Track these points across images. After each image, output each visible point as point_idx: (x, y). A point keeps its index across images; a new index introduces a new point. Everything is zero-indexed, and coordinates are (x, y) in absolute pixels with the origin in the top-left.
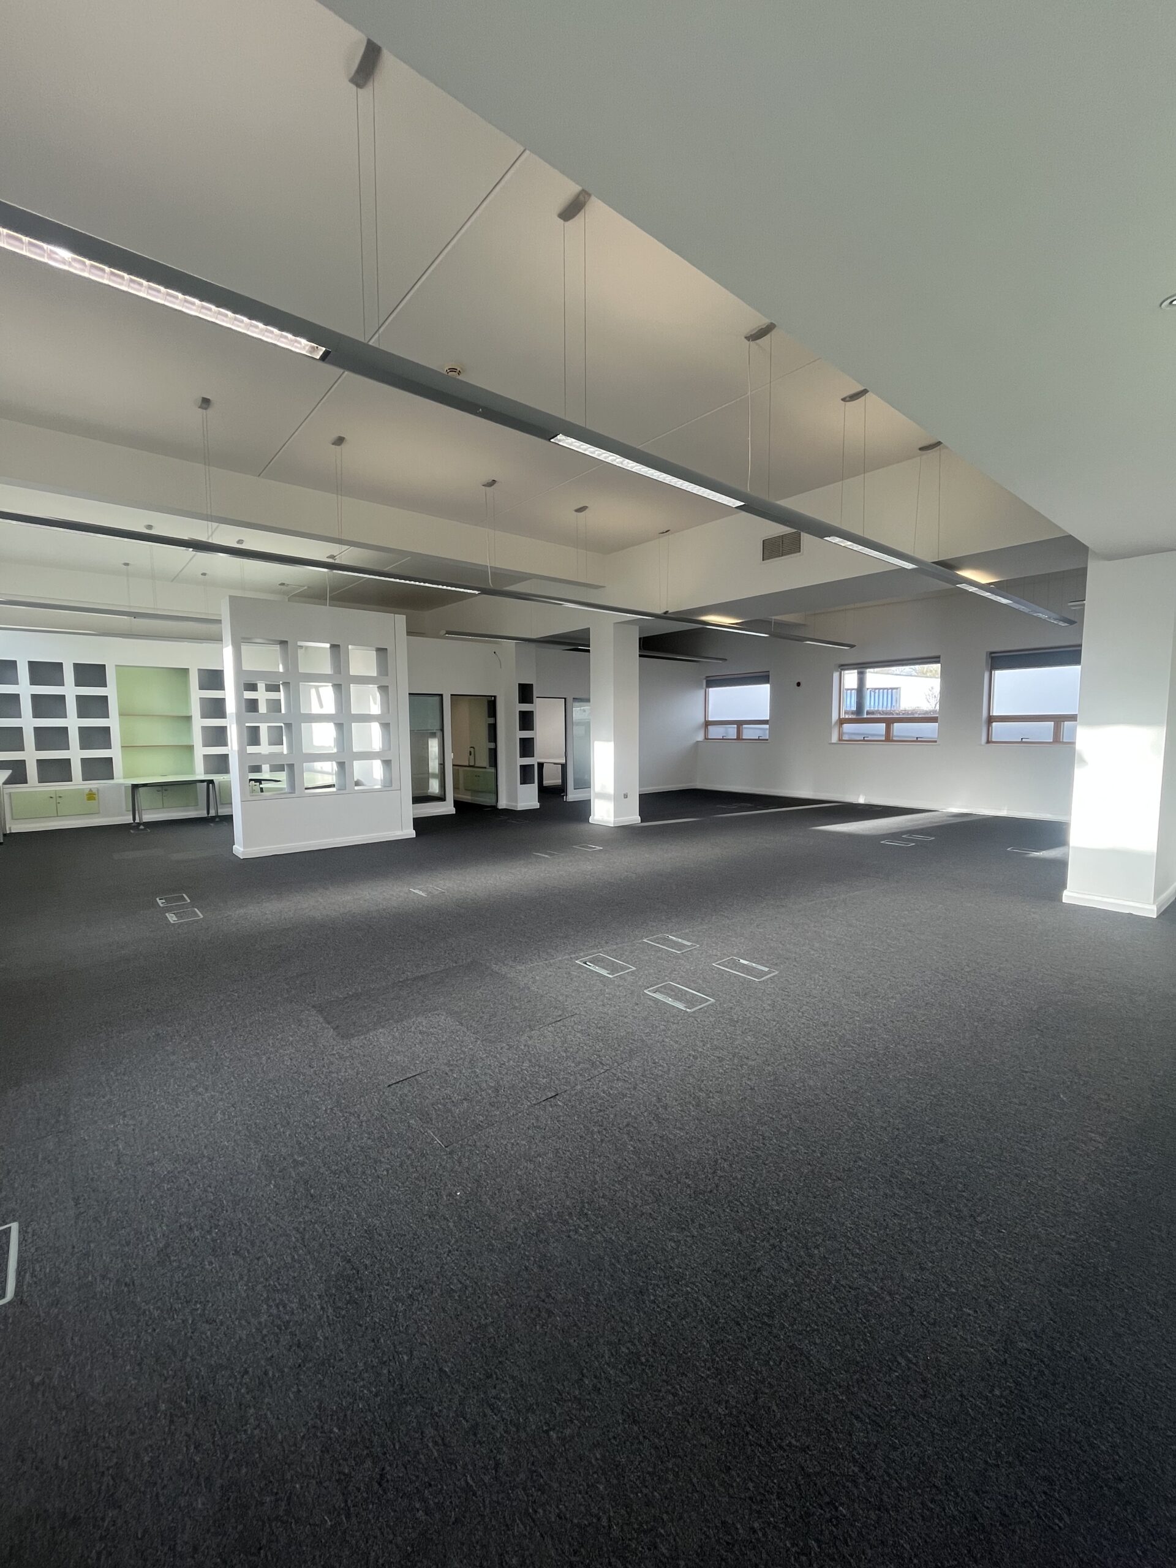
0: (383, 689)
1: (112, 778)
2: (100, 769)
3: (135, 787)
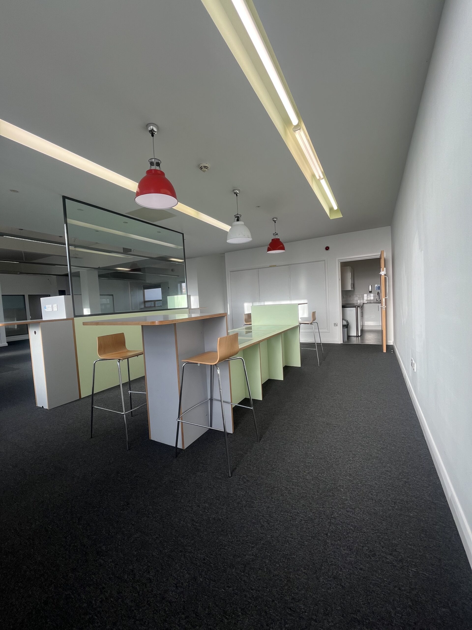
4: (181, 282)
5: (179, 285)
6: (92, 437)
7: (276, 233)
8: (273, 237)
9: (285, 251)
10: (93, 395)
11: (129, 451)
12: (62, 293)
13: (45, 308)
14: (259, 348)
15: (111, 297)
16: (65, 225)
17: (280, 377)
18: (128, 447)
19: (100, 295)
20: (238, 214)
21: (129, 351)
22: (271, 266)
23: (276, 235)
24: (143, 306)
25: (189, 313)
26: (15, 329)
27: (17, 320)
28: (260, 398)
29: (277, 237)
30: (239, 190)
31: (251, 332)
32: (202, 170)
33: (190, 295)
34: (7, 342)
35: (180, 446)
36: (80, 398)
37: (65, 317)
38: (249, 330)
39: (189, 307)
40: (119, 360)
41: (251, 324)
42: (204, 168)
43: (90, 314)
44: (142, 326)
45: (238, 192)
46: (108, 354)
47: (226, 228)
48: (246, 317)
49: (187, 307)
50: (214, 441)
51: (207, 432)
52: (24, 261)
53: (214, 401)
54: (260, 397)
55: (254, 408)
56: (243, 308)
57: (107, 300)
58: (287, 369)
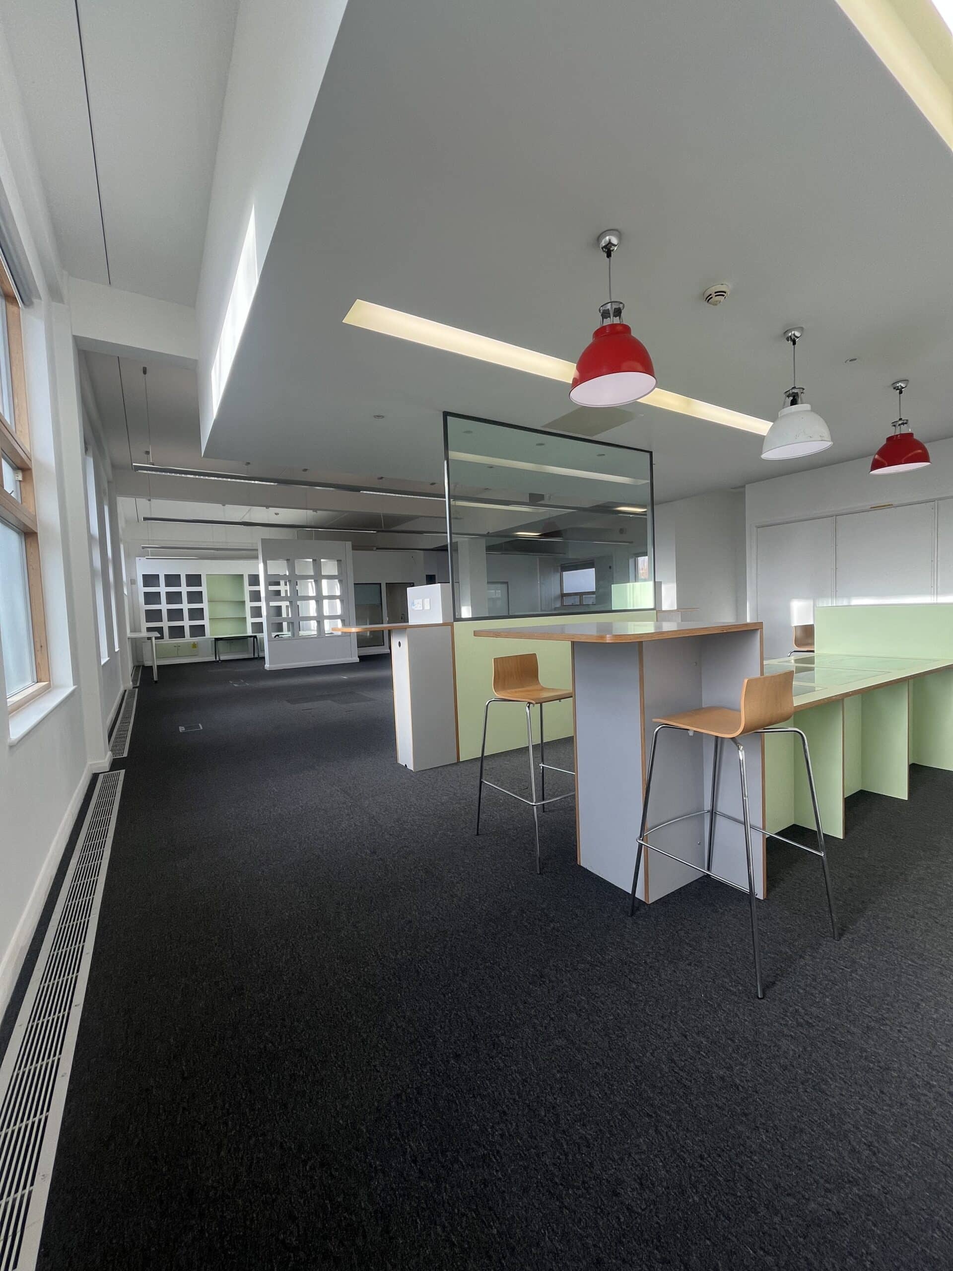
0: (340, 581)
1: (205, 636)
2: (198, 631)
3: (216, 639)
4: (636, 554)
5: (631, 561)
6: (478, 834)
7: (900, 419)
8: (892, 432)
9: (928, 464)
10: (483, 758)
11: (539, 876)
12: (431, 580)
13: (413, 604)
14: (842, 712)
15: (505, 586)
16: (446, 462)
17: (899, 789)
18: (538, 868)
19: (488, 583)
20: (794, 388)
21: (543, 689)
22: (874, 508)
23: (903, 424)
24: (558, 605)
25: (657, 621)
26: (366, 636)
27: (370, 624)
28: (840, 835)
29: (905, 430)
30: (801, 329)
31: (812, 669)
32: (710, 303)
33: (660, 583)
34: (359, 657)
35: (640, 895)
36: (458, 762)
37: (440, 621)
38: (807, 665)
39: (657, 607)
40: (529, 703)
41: (813, 651)
42: (716, 296)
43: (470, 616)
44: (573, 643)
45: (798, 334)
46: (509, 691)
47: (760, 426)
48: (799, 632)
49: (652, 606)
50: (718, 906)
51: (700, 880)
52: (384, 529)
53: (718, 817)
54: (838, 832)
55: (827, 854)
56: (788, 610)
57: (497, 592)
58: (916, 771)
